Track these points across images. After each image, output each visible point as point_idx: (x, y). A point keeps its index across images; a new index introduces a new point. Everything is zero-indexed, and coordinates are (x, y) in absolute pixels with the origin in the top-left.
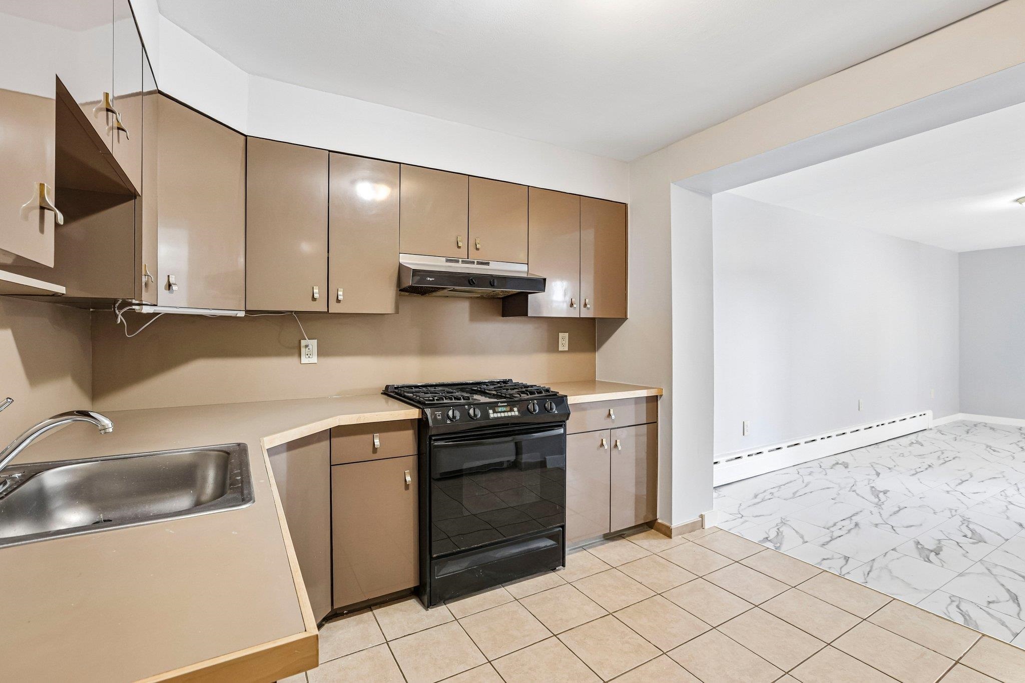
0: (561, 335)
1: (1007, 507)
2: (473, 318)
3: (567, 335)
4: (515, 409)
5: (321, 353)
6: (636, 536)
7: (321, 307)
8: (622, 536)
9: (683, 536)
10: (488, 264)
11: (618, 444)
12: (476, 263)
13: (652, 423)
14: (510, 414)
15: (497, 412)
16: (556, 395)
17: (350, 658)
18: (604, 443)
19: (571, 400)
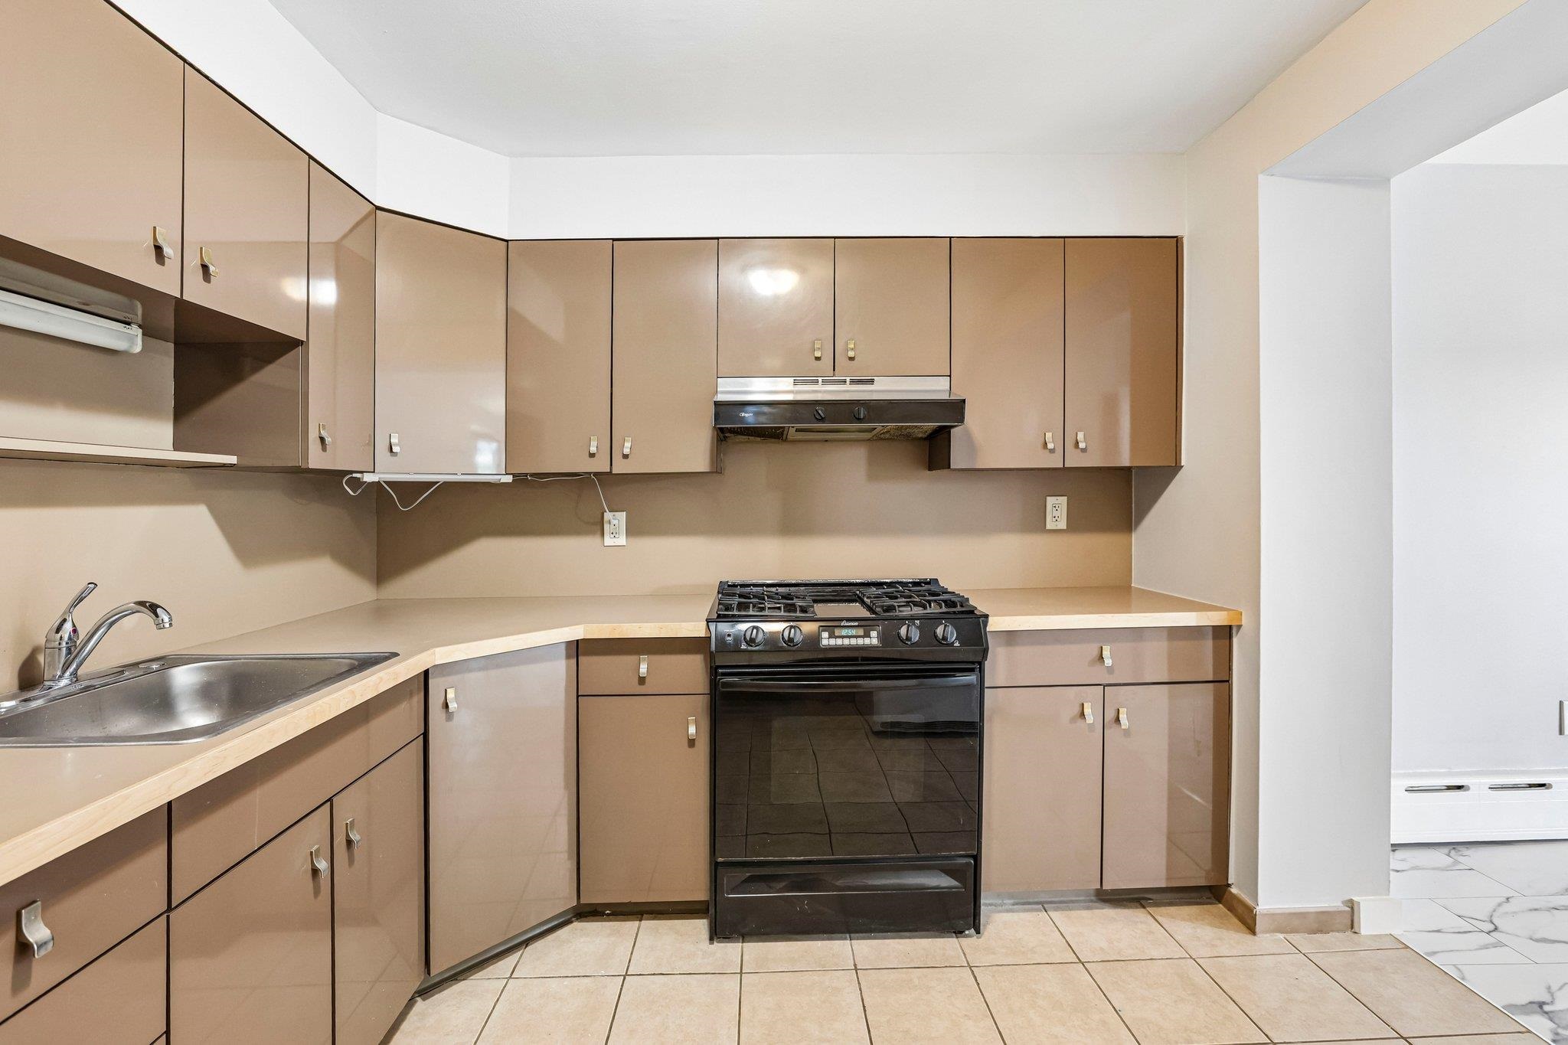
0: (1051, 501)
2: (872, 477)
3: (1063, 500)
4: (874, 634)
5: (632, 531)
6: (1172, 909)
7: (601, 465)
8: (1143, 902)
9: (1290, 937)
10: (871, 382)
11: (1123, 717)
12: (848, 382)
13: (1222, 682)
14: (860, 641)
15: (836, 637)
16: (972, 612)
17: (565, 983)
18: (1087, 711)
19: (995, 624)
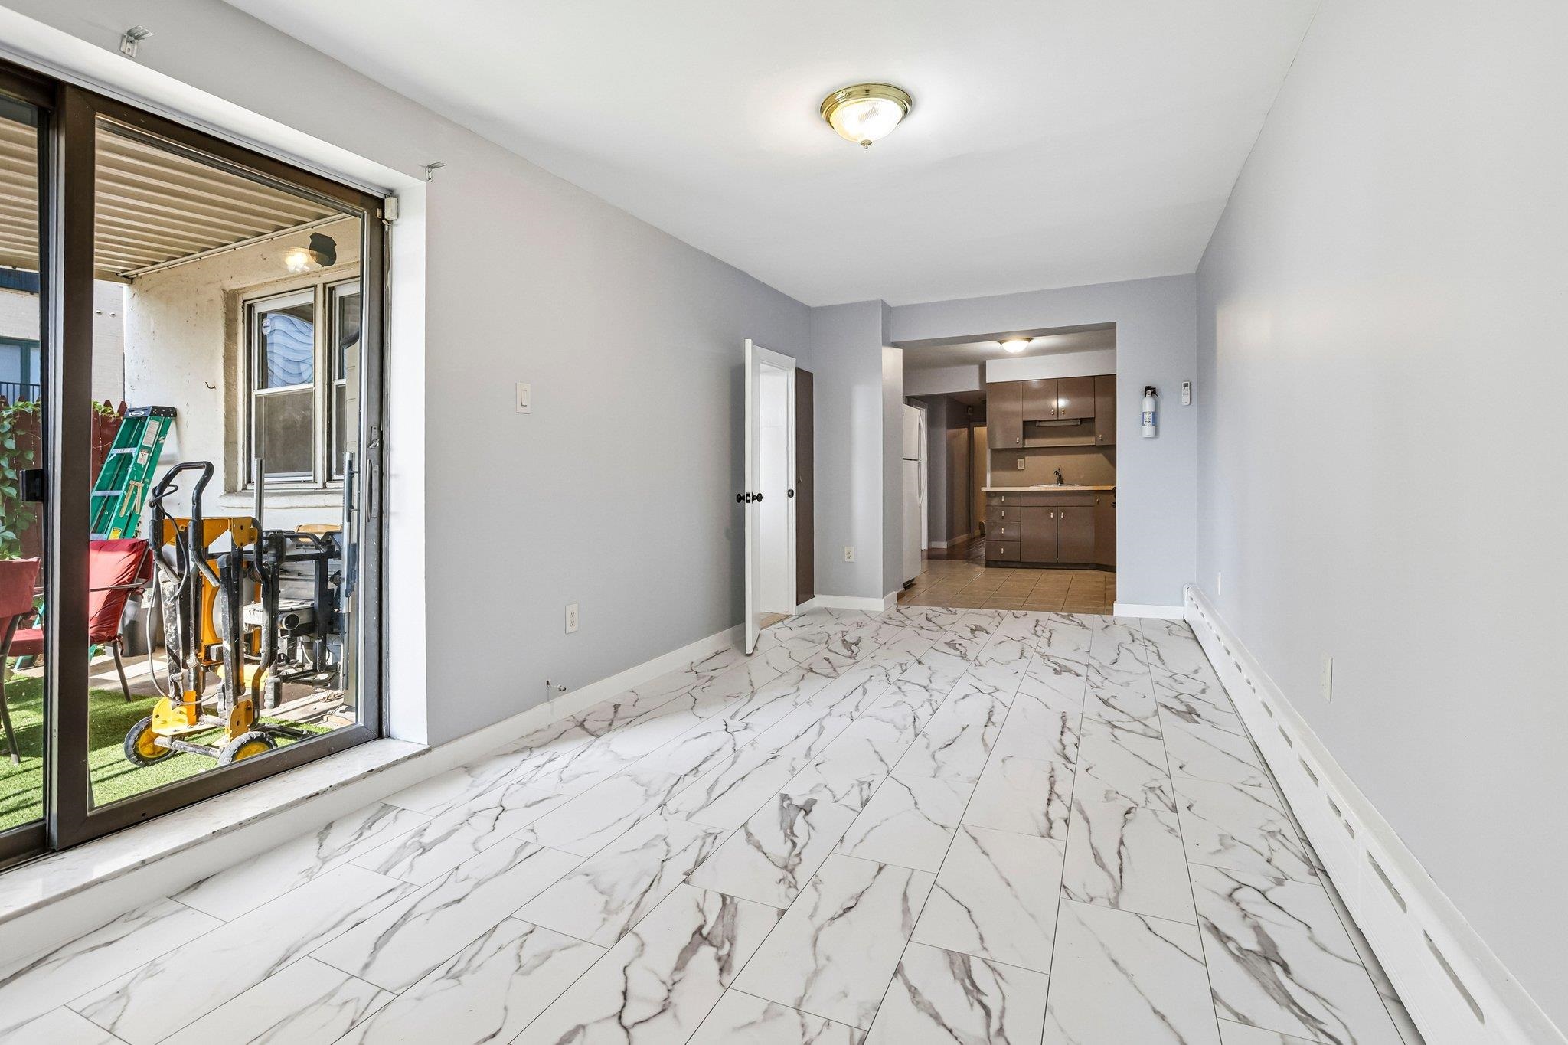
1: (930, 681)
